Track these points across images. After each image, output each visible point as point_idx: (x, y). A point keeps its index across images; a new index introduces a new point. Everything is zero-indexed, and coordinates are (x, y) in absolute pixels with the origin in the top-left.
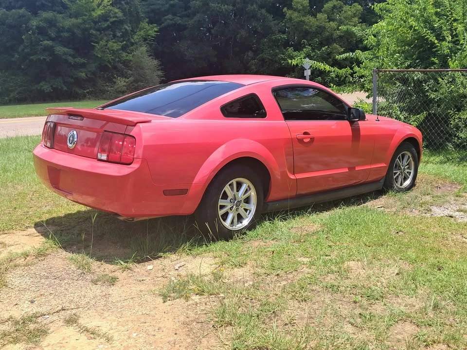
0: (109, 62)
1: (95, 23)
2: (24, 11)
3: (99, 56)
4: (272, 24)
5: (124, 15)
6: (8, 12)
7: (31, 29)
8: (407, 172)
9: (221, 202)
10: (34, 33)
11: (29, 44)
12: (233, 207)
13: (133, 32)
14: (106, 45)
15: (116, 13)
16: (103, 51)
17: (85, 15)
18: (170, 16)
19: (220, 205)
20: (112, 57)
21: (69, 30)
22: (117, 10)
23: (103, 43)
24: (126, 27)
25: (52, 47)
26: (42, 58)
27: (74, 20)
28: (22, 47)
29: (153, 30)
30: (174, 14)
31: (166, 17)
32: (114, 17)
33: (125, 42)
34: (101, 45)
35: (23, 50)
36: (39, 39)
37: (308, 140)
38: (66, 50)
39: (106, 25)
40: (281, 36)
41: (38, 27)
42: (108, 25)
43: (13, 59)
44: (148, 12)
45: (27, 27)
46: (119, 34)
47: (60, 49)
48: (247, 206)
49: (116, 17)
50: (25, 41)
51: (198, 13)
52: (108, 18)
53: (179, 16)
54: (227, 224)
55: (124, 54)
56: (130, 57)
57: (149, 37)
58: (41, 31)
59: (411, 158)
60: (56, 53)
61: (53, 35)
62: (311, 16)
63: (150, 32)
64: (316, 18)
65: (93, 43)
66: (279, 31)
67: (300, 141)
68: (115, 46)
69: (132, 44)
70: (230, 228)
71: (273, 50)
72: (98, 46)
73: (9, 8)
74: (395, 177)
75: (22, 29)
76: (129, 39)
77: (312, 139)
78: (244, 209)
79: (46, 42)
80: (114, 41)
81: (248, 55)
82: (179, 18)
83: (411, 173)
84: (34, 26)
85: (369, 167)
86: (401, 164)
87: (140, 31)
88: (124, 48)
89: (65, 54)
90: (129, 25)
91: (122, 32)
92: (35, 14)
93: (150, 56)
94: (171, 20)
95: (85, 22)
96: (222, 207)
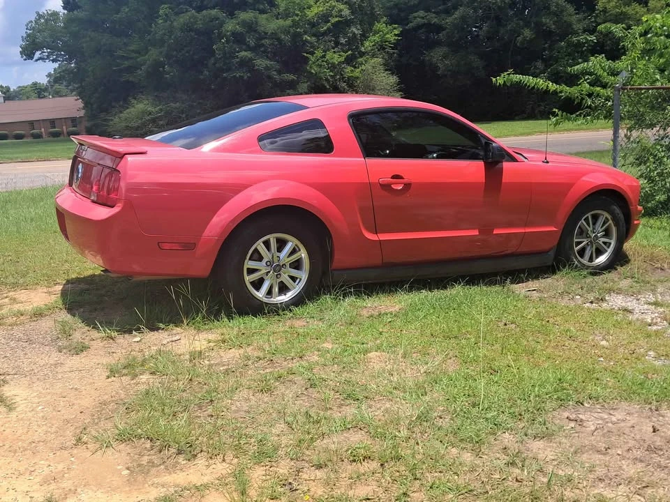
0: (327, 80)
1: (313, 25)
2: (217, 12)
3: (313, 71)
4: (574, 18)
5: (353, 13)
6: (197, 14)
7: (225, 35)
8: (603, 242)
9: (249, 264)
10: (227, 42)
11: (222, 55)
12: (269, 272)
13: (364, 36)
14: (324, 56)
15: (341, 11)
16: (318, 65)
17: (297, 15)
18: (421, 13)
19: (248, 269)
20: (331, 74)
21: (274, 36)
22: (342, 7)
23: (319, 53)
24: (354, 30)
25: (251, 60)
26: (238, 75)
27: (281, 22)
28: (212, 61)
29: (391, 34)
30: (427, 10)
31: (416, 14)
32: (336, 16)
33: (350, 52)
34: (317, 56)
35: (214, 64)
36: (235, 49)
37: (400, 187)
38: (268, 62)
39: (325, 28)
40: (588, 37)
41: (234, 34)
42: (328, 29)
43: (202, 77)
44: (389, 8)
45: (220, 34)
46: (343, 41)
47: (261, 63)
48: (294, 272)
49: (341, 16)
50: (217, 52)
51: (461, 6)
52: (330, 19)
53: (434, 13)
54: (261, 294)
55: (349, 69)
56: (357, 73)
57: (387, 43)
58: (238, 38)
59: (610, 222)
60: (257, 67)
61: (252, 43)
62: (640, 4)
63: (388, 36)
64: (647, 6)
65: (305, 54)
66: (585, 31)
67: (386, 187)
68: (335, 57)
69: (362, 54)
70: (265, 300)
71: (573, 60)
72: (313, 59)
73: (199, 9)
74: (576, 249)
75: (213, 36)
76: (357, 47)
77: (407, 186)
78: (289, 276)
79: (243, 54)
80: (336, 49)
81: (535, 66)
82: (434, 15)
83: (610, 244)
84: (228, 31)
85: (522, 230)
86: (590, 229)
87: (374, 35)
88: (350, 61)
89: (267, 68)
90: (359, 27)
91: (349, 37)
92: (231, 15)
93: (386, 70)
94: (423, 18)
95: (295, 24)
96: (251, 271)
